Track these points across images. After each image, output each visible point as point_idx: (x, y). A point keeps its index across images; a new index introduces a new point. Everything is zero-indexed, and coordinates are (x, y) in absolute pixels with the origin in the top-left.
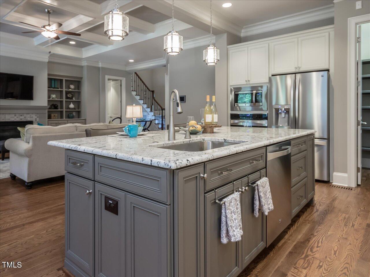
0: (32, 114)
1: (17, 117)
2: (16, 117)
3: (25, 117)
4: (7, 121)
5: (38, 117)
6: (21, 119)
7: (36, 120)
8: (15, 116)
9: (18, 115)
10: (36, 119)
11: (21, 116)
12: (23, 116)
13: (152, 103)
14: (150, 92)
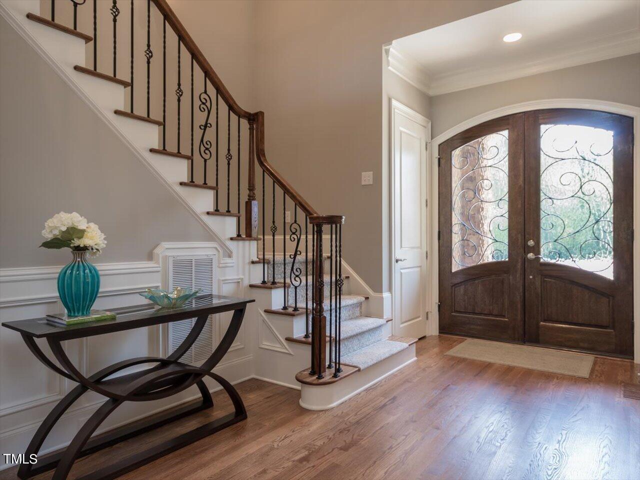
13: (251, 188)
14: (234, 117)
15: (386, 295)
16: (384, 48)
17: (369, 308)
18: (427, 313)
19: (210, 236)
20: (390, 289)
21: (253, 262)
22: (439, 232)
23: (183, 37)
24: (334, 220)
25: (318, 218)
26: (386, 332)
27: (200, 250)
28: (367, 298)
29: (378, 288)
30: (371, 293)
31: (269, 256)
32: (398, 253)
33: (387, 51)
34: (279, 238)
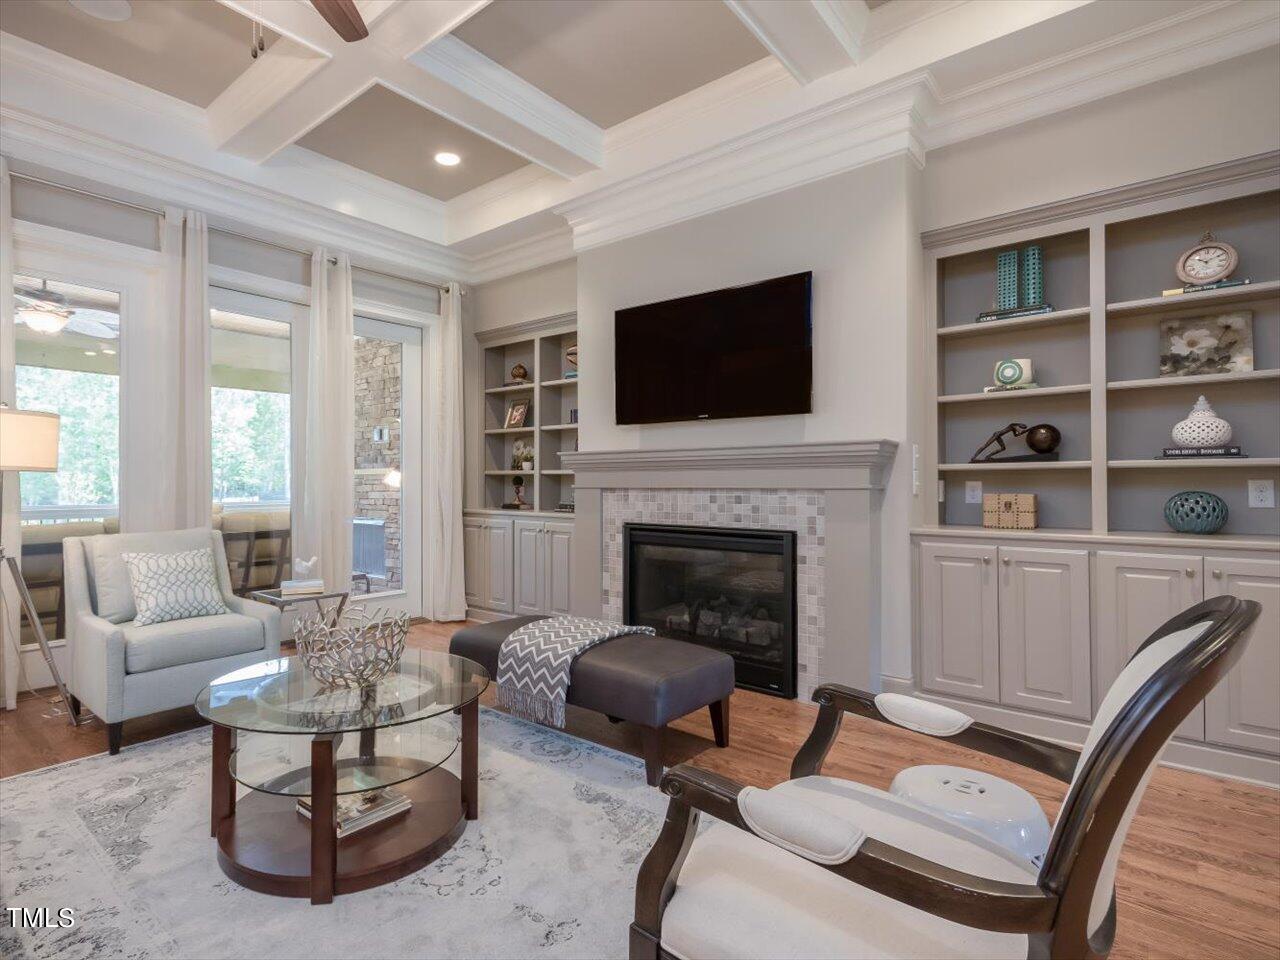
0: (792, 490)
1: (721, 509)
2: (714, 507)
3: (755, 509)
4: (680, 522)
5: (821, 512)
6: (738, 519)
7: (812, 530)
8: (713, 500)
9: (724, 494)
10: (812, 521)
11: (739, 500)
12: (748, 501)
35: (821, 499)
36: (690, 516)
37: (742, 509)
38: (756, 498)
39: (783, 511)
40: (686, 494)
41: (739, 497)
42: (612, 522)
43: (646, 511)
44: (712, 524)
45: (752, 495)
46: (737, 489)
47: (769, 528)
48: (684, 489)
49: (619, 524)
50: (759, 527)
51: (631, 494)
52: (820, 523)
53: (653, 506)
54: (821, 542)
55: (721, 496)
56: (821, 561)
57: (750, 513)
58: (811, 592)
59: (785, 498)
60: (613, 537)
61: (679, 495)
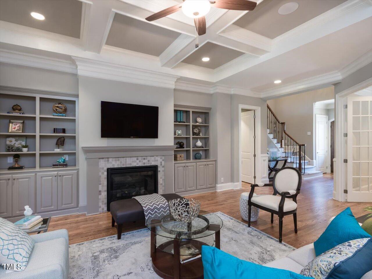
0: (157, 156)
1: (140, 162)
2: (138, 161)
3: (149, 161)
4: (128, 166)
5: (163, 160)
6: (144, 163)
7: (161, 165)
8: (137, 159)
10: (161, 162)
12: (147, 159)
13: (282, 137)
14: (279, 124)
15: (314, 161)
16: (314, 103)
17: (310, 163)
18: (327, 167)
19: (276, 147)
20: (315, 160)
21: (283, 152)
22: (331, 146)
23: (272, 113)
24: (304, 145)
25: (300, 145)
26: (314, 169)
27: (275, 150)
28: (309, 161)
29: (312, 159)
30: (311, 160)
31: (287, 151)
32: (317, 151)
33: (315, 104)
34: (289, 147)
35: (163, 158)
36: (131, 164)
37: (145, 161)
38: (149, 158)
39: (155, 161)
40: (129, 158)
41: (145, 158)
42: (103, 169)
43: (115, 164)
44: (137, 166)
45: (148, 157)
46: (144, 156)
47: (152, 165)
48: (129, 157)
49: (106, 169)
50: (150, 165)
51: (110, 159)
52: (163, 163)
53: (118, 162)
54: (163, 167)
55: (140, 158)
56: (163, 171)
57: (147, 162)
58: (161, 178)
59: (155, 158)
60: (103, 173)
61: (127, 159)
